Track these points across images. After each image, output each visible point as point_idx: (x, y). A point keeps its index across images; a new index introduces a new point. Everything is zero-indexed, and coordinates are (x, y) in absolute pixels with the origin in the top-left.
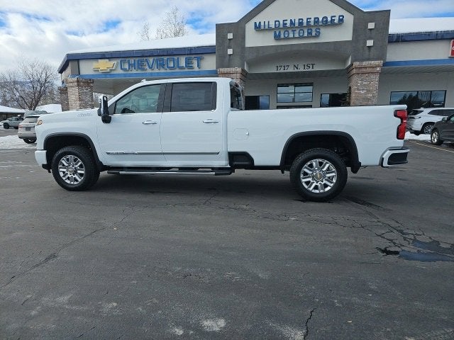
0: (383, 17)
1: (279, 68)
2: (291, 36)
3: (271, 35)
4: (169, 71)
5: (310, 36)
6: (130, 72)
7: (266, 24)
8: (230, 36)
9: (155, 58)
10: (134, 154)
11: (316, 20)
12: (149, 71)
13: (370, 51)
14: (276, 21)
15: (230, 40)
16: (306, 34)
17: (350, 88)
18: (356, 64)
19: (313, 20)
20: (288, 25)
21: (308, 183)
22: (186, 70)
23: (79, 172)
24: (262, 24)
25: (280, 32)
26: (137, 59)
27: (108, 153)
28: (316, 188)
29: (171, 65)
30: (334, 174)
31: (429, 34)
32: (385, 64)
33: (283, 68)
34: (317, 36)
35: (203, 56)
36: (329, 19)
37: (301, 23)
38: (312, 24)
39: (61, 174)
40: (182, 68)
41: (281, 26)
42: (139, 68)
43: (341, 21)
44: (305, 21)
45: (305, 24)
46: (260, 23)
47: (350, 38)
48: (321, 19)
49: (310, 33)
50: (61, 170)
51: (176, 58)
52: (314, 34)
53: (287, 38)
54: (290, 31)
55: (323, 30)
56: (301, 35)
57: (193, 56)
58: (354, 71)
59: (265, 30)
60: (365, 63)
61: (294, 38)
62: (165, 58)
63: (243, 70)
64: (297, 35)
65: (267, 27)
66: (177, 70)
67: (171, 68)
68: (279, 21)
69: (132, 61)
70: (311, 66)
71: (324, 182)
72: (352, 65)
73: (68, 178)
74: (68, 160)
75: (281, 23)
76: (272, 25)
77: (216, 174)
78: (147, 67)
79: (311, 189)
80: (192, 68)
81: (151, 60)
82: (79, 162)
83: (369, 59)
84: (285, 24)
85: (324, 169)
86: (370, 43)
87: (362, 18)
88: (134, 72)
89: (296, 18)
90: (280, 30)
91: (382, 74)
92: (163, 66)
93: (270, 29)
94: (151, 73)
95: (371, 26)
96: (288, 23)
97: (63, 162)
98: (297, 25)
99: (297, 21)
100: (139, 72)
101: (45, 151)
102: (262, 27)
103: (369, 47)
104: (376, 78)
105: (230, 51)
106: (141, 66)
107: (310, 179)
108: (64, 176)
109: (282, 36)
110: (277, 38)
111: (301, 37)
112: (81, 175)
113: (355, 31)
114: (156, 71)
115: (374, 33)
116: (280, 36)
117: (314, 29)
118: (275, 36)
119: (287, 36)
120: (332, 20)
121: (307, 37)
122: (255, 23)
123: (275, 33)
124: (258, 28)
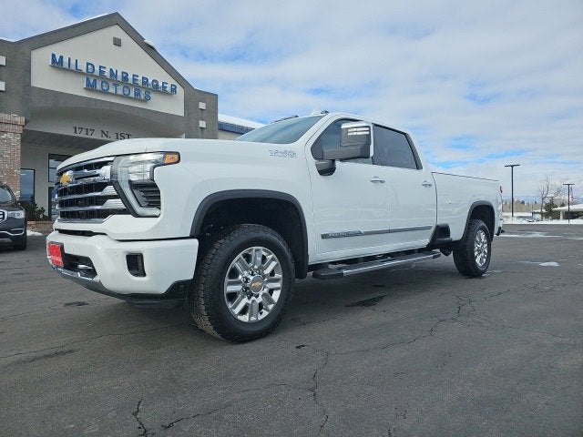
0: (212, 99)
1: (78, 130)
2: (112, 90)
3: (82, 82)
5: (136, 99)
7: (73, 62)
11: (145, 80)
13: (202, 133)
14: (88, 64)
16: (132, 95)
19: (140, 78)
20: (107, 74)
24: (66, 60)
25: (95, 81)
27: (324, 237)
28: (480, 261)
33: (84, 131)
34: (147, 100)
36: (160, 84)
37: (125, 78)
38: (140, 84)
41: (97, 73)
43: (174, 90)
44: (130, 77)
45: (130, 81)
46: (61, 57)
47: (183, 115)
48: (150, 81)
49: (137, 94)
52: (142, 97)
53: (105, 92)
54: (110, 84)
55: (153, 95)
56: (126, 93)
59: (68, 70)
61: (116, 95)
64: (120, 92)
65: (73, 67)
68: (93, 66)
73: (245, 309)
75: (97, 69)
76: (83, 68)
79: (478, 263)
84: (102, 72)
86: (202, 124)
87: (193, 96)
89: (119, 70)
90: (94, 78)
93: (78, 72)
95: (202, 106)
96: (107, 71)
98: (120, 78)
99: (119, 74)
101: (196, 241)
102: (66, 65)
103: (202, 128)
109: (99, 87)
110: (91, 87)
111: (126, 97)
113: (186, 106)
115: (205, 114)
116: (95, 85)
117: (143, 92)
118: (88, 84)
119: (105, 88)
120: (164, 87)
121: (134, 99)
122: (53, 56)
123: (88, 79)
124: (57, 64)
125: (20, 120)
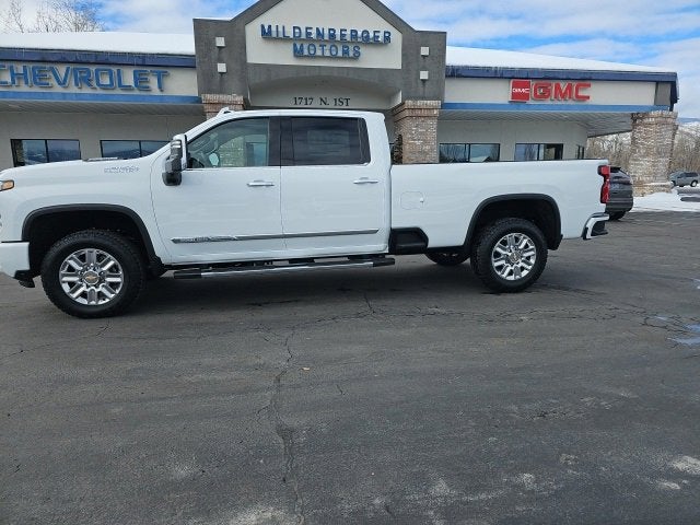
0: (438, 40)
1: (298, 101)
2: (319, 53)
3: (289, 48)
4: (100, 91)
5: (345, 56)
6: (14, 89)
7: (280, 29)
8: (220, 42)
9: (72, 67)
10: (230, 239)
11: (354, 34)
12: (58, 89)
13: (424, 86)
14: (294, 28)
15: (220, 48)
16: (340, 54)
17: (400, 137)
18: (409, 103)
19: (348, 32)
20: (314, 36)
21: (500, 268)
22: (137, 92)
23: (109, 280)
24: (274, 29)
25: (302, 46)
26: (31, 66)
27: (175, 241)
28: (511, 273)
29: (106, 80)
30: (532, 253)
31: (488, 69)
32: (444, 106)
33: (304, 101)
34: (356, 57)
35: (170, 71)
36: (371, 35)
37: (332, 36)
38: (348, 38)
39: (66, 288)
40: (128, 88)
41: (304, 36)
42: (36, 83)
43: (387, 39)
44: (338, 33)
45: (338, 38)
46: (270, 27)
47: (398, 66)
48: (360, 33)
49: (346, 52)
50: (65, 279)
51: (114, 69)
52: (351, 54)
53: (312, 57)
54: (317, 46)
55: (363, 50)
56: (334, 53)
57: (149, 69)
58: (407, 113)
59: (277, 39)
60: (420, 103)
61: (323, 57)
62: (93, 69)
63: (245, 100)
64: (327, 53)
65: (281, 35)
66: (119, 92)
67: (104, 87)
68: (299, 29)
69: (19, 68)
70: (345, 102)
71: (521, 264)
72: (403, 104)
73: (84, 295)
74: (82, 258)
75: (303, 31)
76: (290, 33)
77: (374, 265)
78: (53, 82)
79: (504, 276)
80: (148, 89)
81: (62, 70)
82: (109, 260)
83: (423, 98)
84: (308, 34)
85: (522, 247)
86: (424, 75)
87: (413, 39)
88: (24, 88)
89: (325, 27)
90: (302, 42)
91: (440, 119)
92: (88, 82)
93: (286, 39)
94: (64, 94)
95: (425, 51)
96: (314, 32)
97: (72, 263)
98: (326, 38)
99: (326, 32)
100: (36, 89)
101: (27, 244)
102: (274, 35)
103: (424, 81)
104: (433, 124)
105: (222, 68)
106: (39, 79)
107: (503, 262)
108: (73, 292)
109: (306, 52)
110: (298, 54)
111: (334, 57)
112: (113, 285)
113: (404, 55)
114: (74, 89)
115: (428, 61)
116: (302, 50)
117: (351, 47)
118: (295, 50)
119: (312, 52)
120: (376, 37)
121: (343, 58)
122: (263, 27)
123: (295, 45)
124: (266, 34)
125: (240, 99)
